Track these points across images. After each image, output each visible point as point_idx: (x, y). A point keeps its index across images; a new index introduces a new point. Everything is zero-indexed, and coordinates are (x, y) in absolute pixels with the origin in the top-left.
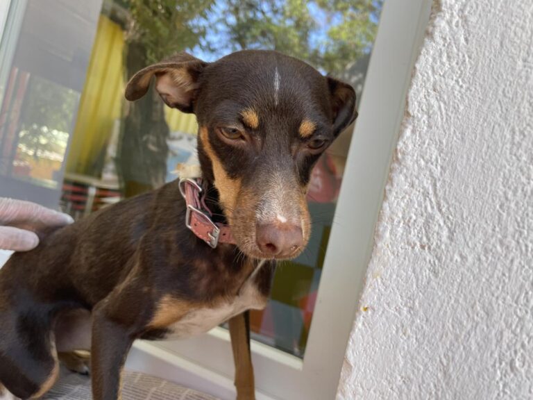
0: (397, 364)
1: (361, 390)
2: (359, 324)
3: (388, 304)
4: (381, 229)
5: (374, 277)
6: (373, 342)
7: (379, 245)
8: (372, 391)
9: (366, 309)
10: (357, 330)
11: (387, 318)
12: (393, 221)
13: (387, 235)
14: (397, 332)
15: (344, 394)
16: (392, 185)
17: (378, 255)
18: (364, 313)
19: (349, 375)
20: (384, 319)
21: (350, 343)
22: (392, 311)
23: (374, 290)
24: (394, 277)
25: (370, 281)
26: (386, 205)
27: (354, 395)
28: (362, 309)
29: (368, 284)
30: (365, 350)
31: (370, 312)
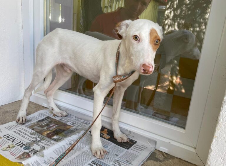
0: (224, 150)
1: (215, 155)
2: (214, 140)
3: (222, 136)
4: (220, 119)
5: (218, 130)
6: (218, 145)
7: (219, 122)
8: (217, 155)
9: (216, 137)
10: (213, 142)
11: (221, 139)
12: (223, 117)
13: (221, 120)
14: (224, 143)
15: (210, 156)
16: (223, 107)
17: (219, 125)
18: (215, 138)
19: (211, 152)
20: (221, 140)
21: (212, 144)
22: (223, 138)
23: (218, 133)
24: (223, 130)
25: (217, 130)
26: (221, 113)
27: (213, 156)
28: (215, 137)
29: (216, 132)
30: (216, 146)
31: (217, 138)
